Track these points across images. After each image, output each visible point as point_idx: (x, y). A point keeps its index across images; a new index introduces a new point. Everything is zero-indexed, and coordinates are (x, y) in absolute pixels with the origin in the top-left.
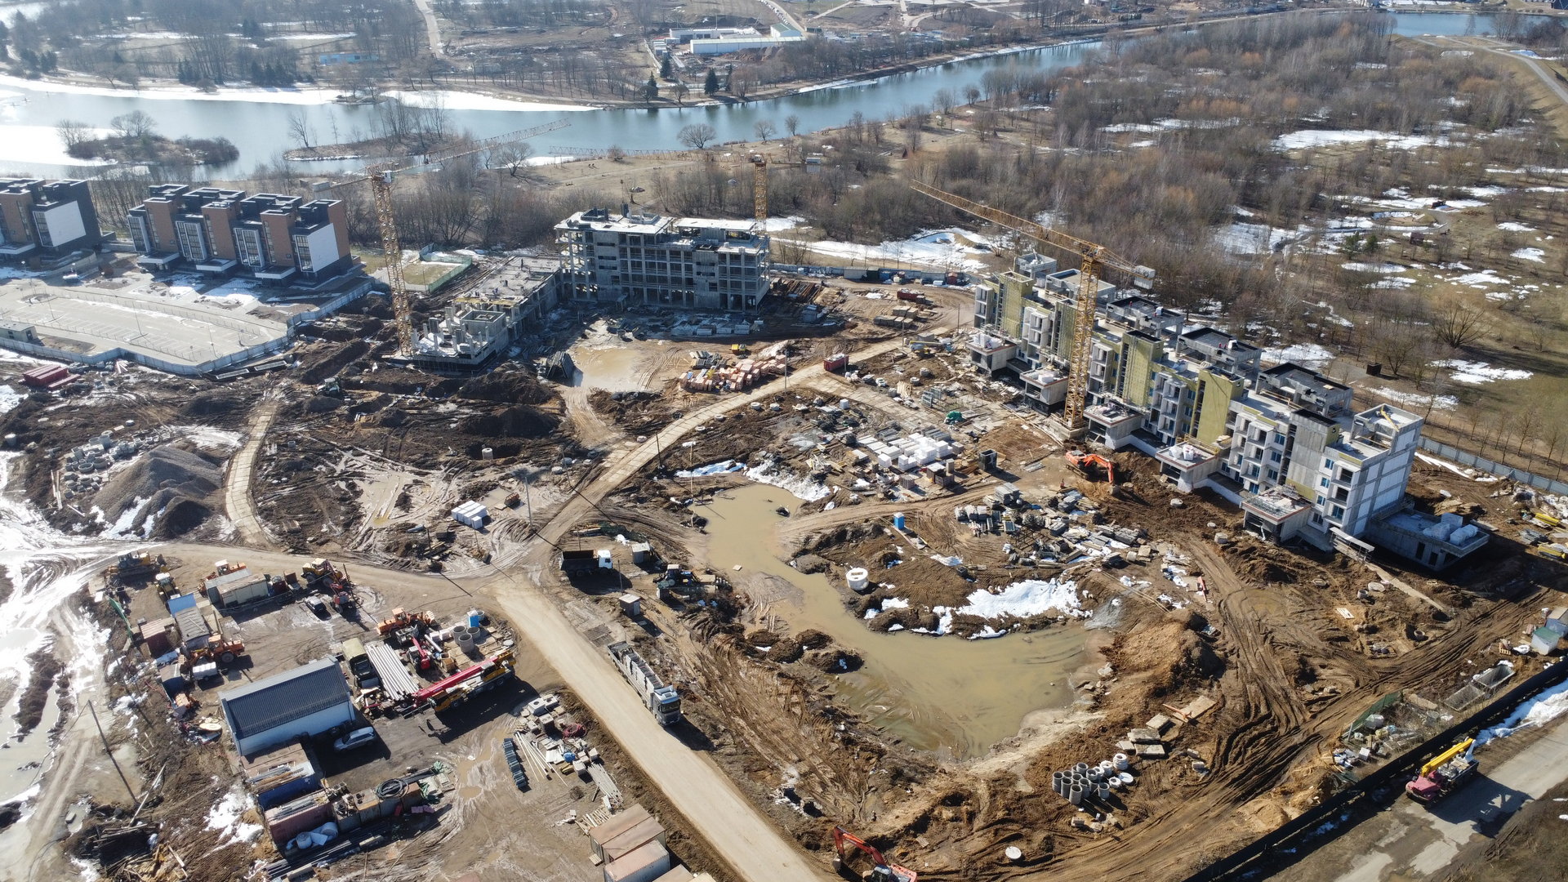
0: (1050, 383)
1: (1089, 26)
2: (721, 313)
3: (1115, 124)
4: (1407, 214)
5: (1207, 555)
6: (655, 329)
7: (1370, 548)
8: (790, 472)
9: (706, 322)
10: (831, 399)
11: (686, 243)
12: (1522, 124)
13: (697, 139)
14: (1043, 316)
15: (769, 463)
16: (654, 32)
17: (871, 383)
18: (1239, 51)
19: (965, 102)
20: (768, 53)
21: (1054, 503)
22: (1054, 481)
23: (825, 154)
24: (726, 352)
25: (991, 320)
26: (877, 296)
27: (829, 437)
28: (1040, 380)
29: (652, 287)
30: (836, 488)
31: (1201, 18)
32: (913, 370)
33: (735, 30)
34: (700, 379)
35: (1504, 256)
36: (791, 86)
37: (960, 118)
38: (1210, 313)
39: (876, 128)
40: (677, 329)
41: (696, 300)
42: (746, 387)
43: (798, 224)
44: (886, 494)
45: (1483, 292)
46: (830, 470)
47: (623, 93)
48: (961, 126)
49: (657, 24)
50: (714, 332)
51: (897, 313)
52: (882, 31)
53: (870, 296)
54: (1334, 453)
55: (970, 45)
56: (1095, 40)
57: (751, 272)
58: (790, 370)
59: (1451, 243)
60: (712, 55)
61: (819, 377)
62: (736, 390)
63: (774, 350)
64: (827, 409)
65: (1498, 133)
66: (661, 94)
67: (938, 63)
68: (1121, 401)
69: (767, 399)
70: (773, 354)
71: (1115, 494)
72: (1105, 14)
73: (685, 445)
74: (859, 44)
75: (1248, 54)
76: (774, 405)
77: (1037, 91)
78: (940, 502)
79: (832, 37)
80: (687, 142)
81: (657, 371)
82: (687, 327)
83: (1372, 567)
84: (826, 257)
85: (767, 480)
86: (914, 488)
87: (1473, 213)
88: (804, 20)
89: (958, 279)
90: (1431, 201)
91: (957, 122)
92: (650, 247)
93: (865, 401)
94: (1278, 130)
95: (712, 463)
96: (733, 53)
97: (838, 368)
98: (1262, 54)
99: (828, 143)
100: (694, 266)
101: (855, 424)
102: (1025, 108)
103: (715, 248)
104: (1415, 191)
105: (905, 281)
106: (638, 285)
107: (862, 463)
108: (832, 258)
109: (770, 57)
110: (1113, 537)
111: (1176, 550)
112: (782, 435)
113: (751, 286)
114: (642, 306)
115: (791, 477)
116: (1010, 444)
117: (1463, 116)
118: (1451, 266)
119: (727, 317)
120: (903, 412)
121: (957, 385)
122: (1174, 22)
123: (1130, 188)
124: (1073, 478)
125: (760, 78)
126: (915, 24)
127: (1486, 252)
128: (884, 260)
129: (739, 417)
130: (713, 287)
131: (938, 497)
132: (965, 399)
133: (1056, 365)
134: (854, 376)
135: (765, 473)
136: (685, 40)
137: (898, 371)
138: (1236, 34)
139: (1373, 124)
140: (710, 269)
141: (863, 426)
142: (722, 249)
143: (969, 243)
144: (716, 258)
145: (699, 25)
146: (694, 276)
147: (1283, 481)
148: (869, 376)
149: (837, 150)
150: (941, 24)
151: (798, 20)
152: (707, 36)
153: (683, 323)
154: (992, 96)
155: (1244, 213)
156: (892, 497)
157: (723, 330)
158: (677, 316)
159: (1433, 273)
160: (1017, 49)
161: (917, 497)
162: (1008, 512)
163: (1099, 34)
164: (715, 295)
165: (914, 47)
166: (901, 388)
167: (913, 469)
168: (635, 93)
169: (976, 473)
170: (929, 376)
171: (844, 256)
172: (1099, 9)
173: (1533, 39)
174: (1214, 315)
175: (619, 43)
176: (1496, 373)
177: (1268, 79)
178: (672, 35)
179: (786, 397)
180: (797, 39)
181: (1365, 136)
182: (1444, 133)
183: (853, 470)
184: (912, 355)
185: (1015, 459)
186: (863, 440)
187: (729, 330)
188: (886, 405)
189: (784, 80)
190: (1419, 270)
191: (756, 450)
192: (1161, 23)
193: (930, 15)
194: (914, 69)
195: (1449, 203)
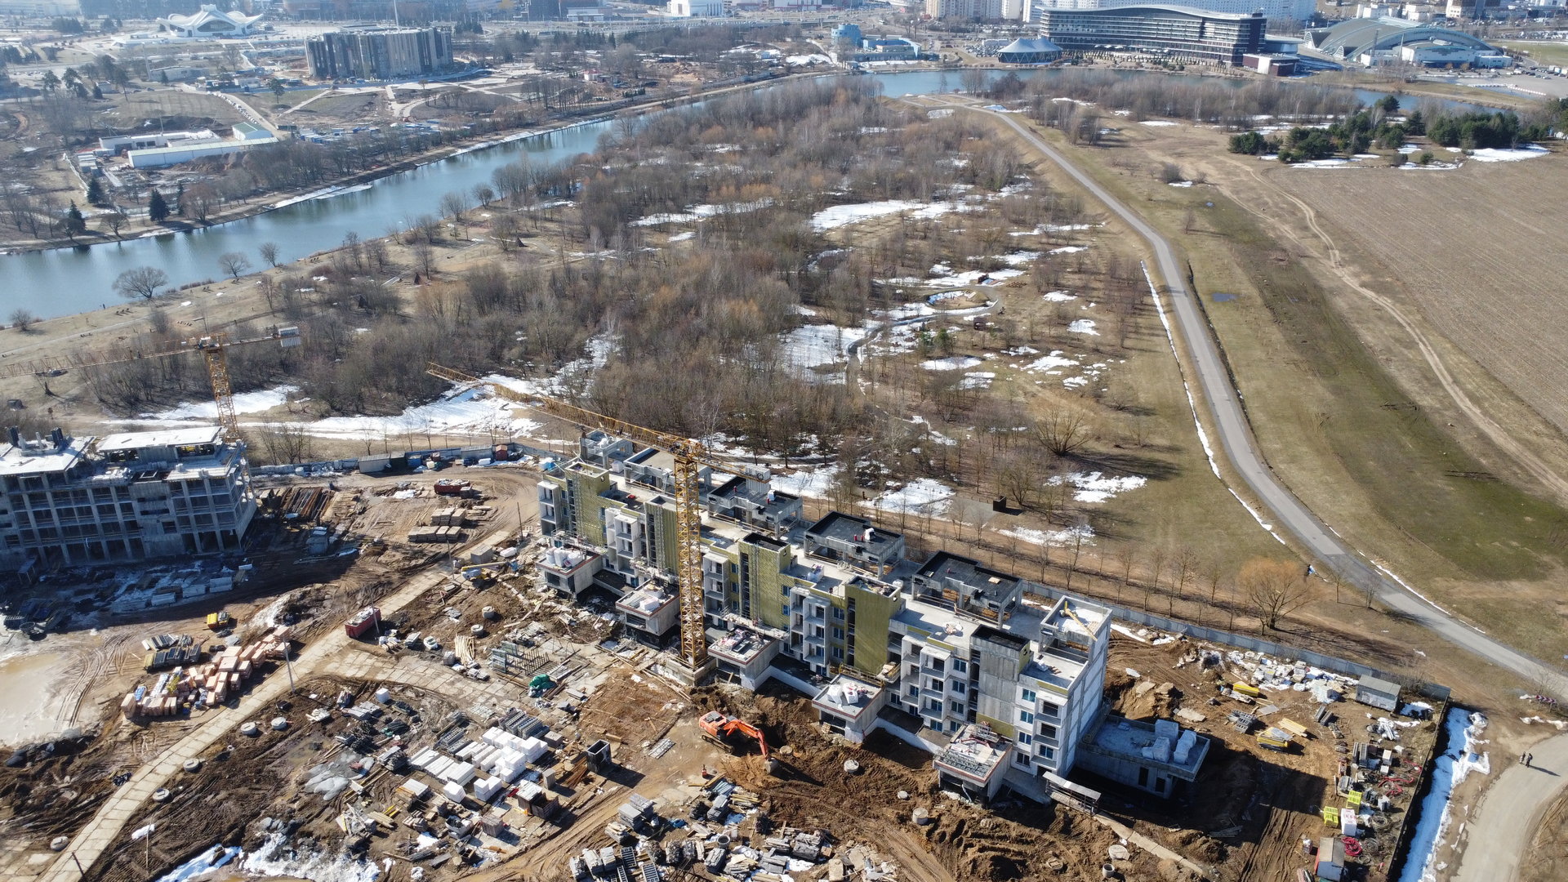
0: (656, 610)
1: (594, 104)
2: (187, 560)
3: (646, 216)
4: (959, 294)
5: (913, 856)
6: (85, 607)
7: (1094, 795)
8: (314, 848)
9: (164, 582)
10: (363, 688)
11: (116, 474)
12: (1019, 181)
13: (142, 287)
14: (631, 520)
15: (277, 838)
16: (79, 142)
17: (417, 646)
18: (750, 125)
19: (477, 204)
20: (231, 160)
21: (701, 812)
22: (691, 767)
23: (317, 288)
24: (197, 631)
25: (563, 525)
26: (408, 494)
27: (367, 762)
28: (642, 608)
29: (74, 541)
30: (388, 862)
31: (703, 89)
32: (471, 611)
33: (187, 134)
34: (157, 696)
35: (1060, 331)
36: (264, 200)
37: (474, 224)
38: (806, 452)
39: (377, 249)
40: (122, 601)
41: (147, 548)
42: (231, 696)
43: (291, 397)
44: (464, 854)
45: (1060, 379)
46: (376, 830)
47: (34, 229)
48: (479, 234)
49: (83, 132)
50: (179, 595)
51: (438, 522)
52: (369, 123)
53: (399, 495)
54: (1031, 682)
55: (472, 134)
56: (604, 119)
57: (221, 500)
58: (296, 648)
59: (1012, 325)
60: (159, 167)
61: (342, 652)
62: (216, 705)
63: (268, 613)
64: (358, 711)
65: (1005, 192)
66: (90, 225)
67: (438, 157)
68: (749, 624)
69: (266, 711)
70: (271, 623)
71: (774, 773)
72: (609, 91)
73: (136, 835)
74: (343, 142)
75: (761, 130)
76: (278, 721)
77: (555, 185)
78: (545, 849)
79: (310, 135)
80: (128, 292)
81: (89, 687)
82: (137, 594)
83: (1105, 821)
84: (333, 442)
85: (275, 870)
86: (503, 833)
87: (1017, 285)
88: (273, 117)
89: (508, 452)
90: (976, 275)
91: (472, 230)
92: (58, 488)
93: (413, 681)
94: (810, 210)
95: (184, 860)
96: (186, 163)
97: (367, 633)
98: (775, 128)
99: (319, 272)
100: (135, 504)
101: (402, 729)
102: (547, 205)
103: (163, 474)
104: (958, 265)
105: (443, 464)
106: (51, 543)
107: (419, 804)
108: (342, 443)
109: (234, 166)
110: (790, 853)
111: (874, 856)
112: (296, 776)
113: (225, 517)
114: (63, 571)
115: (315, 858)
116: (621, 715)
117: (969, 176)
118: (1021, 351)
119: (197, 566)
120: (469, 688)
121: (535, 626)
122: (678, 95)
123: (685, 307)
124: (714, 755)
125: (225, 194)
126: (407, 114)
127: (1046, 330)
128: (409, 437)
129: (223, 757)
130: (169, 527)
131: (543, 841)
132: (549, 647)
133: (658, 582)
134: (392, 641)
135: (273, 858)
136: (120, 151)
137: (452, 616)
138: (743, 107)
139: (896, 193)
140: (161, 505)
141: (414, 730)
142: (174, 476)
143: (514, 397)
144: (167, 490)
145: (140, 130)
146: (138, 518)
147: (972, 717)
148: (412, 637)
149: (330, 281)
150: (435, 111)
151: (266, 116)
152: (151, 144)
153: (130, 589)
154: (508, 194)
155: (807, 312)
156: (475, 860)
157: (193, 591)
158: (119, 578)
159: (1008, 363)
160: (524, 134)
161: (510, 849)
162: (643, 843)
163: (608, 112)
164: (175, 537)
165: (408, 141)
166: (460, 647)
167: (497, 797)
168: (52, 228)
169: (587, 781)
170: (496, 618)
171: (357, 437)
172: (602, 86)
173: (999, 93)
174: (814, 456)
175: (31, 160)
176: (1113, 483)
177: (786, 155)
178: (104, 146)
179: (294, 702)
180: (266, 141)
181: (893, 207)
182: (961, 196)
183: (409, 821)
184: (468, 585)
185: (634, 739)
186: (418, 760)
187: (201, 589)
188: (440, 680)
189: (256, 193)
190: (992, 361)
191: (255, 816)
192: (666, 97)
193: (421, 101)
194: (412, 166)
195: (992, 275)
